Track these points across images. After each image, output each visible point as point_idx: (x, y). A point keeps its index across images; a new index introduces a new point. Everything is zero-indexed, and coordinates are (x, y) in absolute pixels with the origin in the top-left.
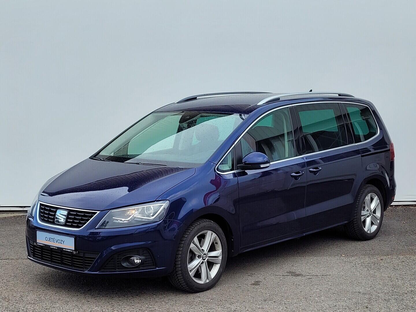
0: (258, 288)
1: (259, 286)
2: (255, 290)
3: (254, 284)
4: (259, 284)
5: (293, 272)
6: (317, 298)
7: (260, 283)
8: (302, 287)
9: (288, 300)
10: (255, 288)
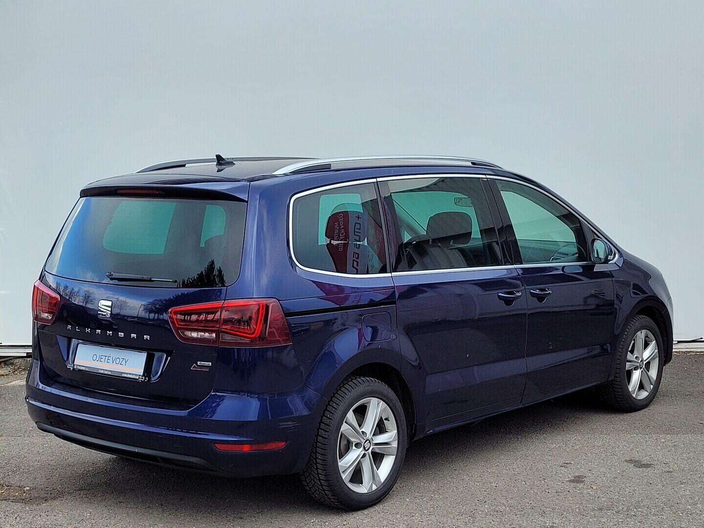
0: (583, 488)
1: (583, 484)
2: (578, 491)
3: (573, 481)
4: (583, 482)
5: (635, 461)
6: (689, 507)
7: (583, 480)
8: (659, 487)
9: (640, 509)
10: (578, 488)
